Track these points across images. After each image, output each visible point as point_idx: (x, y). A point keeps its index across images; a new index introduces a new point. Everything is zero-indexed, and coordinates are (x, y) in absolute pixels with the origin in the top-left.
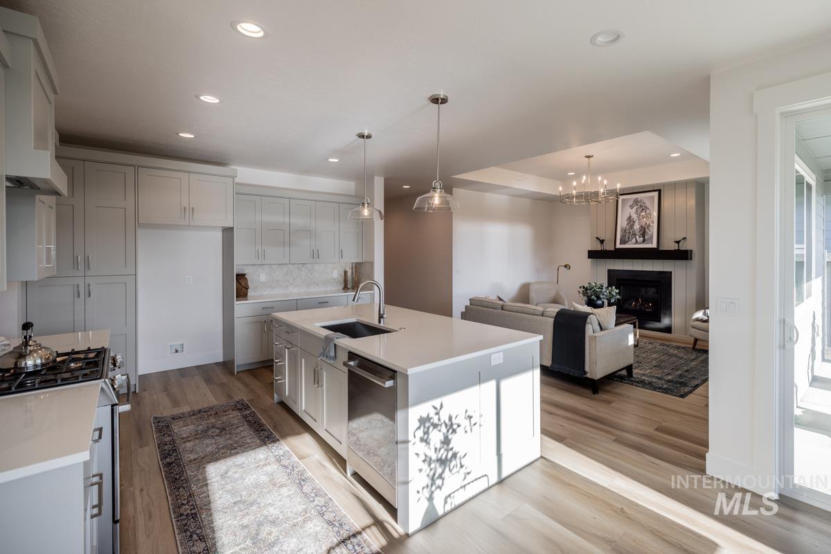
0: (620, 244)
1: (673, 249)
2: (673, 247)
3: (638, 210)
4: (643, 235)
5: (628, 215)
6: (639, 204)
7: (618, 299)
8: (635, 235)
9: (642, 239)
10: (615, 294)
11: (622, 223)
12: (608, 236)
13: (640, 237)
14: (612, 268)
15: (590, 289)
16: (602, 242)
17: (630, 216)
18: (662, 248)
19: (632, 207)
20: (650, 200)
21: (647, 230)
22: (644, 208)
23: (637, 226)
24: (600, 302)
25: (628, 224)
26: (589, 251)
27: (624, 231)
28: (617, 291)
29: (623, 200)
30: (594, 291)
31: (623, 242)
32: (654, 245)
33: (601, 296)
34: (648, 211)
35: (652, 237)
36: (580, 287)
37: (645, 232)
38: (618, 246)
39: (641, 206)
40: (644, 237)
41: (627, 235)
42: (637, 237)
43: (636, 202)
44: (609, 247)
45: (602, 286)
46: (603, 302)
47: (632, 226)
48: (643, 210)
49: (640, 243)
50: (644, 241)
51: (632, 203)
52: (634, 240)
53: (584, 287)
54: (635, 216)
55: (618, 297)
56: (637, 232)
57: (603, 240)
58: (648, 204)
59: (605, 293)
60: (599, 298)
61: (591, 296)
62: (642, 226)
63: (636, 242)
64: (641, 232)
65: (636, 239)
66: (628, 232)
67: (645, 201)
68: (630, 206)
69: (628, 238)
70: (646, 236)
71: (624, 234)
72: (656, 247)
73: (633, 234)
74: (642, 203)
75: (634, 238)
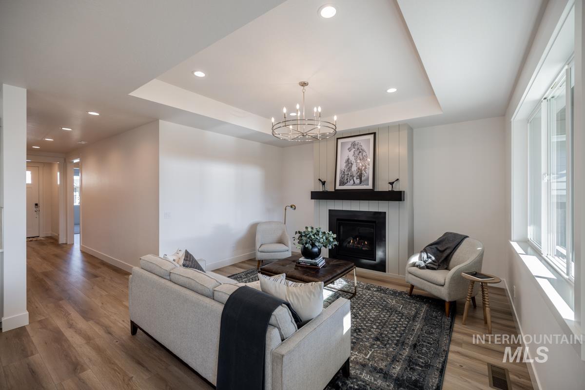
0: (340, 185)
1: (387, 190)
2: (387, 188)
3: (356, 153)
4: (360, 177)
5: (346, 158)
6: (356, 147)
7: (335, 245)
8: (352, 176)
9: (359, 180)
10: (332, 240)
11: (341, 165)
12: (329, 179)
13: (357, 179)
14: (332, 208)
15: (306, 236)
17: (348, 159)
18: (375, 190)
19: (350, 150)
20: (366, 143)
21: (363, 172)
22: (361, 151)
23: (354, 168)
24: (316, 250)
25: (346, 166)
26: (312, 192)
27: (343, 173)
28: (335, 236)
29: (342, 143)
30: (309, 238)
31: (342, 183)
32: (370, 187)
33: (317, 244)
34: (364, 154)
35: (367, 179)
36: (296, 233)
37: (361, 174)
38: (338, 187)
39: (358, 149)
40: (361, 179)
41: (346, 176)
42: (355, 178)
43: (354, 144)
44: (330, 188)
45: (318, 231)
46: (320, 250)
47: (350, 169)
48: (360, 152)
49: (357, 185)
50: (360, 182)
51: (350, 146)
52: (352, 182)
53: (300, 232)
54: (352, 159)
55: (336, 243)
56: (355, 174)
57: (325, 182)
58: (364, 147)
59: (322, 240)
60: (313, 245)
61: (306, 243)
62: (359, 168)
63: (354, 183)
64: (358, 174)
65: (354, 181)
66: (346, 173)
67: (361, 145)
68: (348, 149)
69: (347, 179)
70: (362, 178)
71: (343, 176)
72: (371, 188)
73: (351, 176)
74: (359, 146)
75: (352, 180)
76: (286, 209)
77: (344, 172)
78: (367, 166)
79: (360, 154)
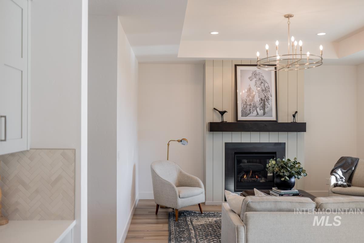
0: (242, 116)
1: (289, 122)
2: (290, 120)
3: (258, 83)
4: (264, 107)
5: (248, 87)
6: (258, 77)
9: (262, 111)
11: (242, 94)
13: (260, 110)
14: (229, 141)
16: (222, 113)
17: (250, 89)
18: (280, 121)
19: (251, 79)
20: (268, 73)
21: (266, 103)
23: (257, 99)
25: (248, 96)
26: (209, 123)
31: (244, 114)
32: (273, 118)
34: (266, 85)
35: (271, 110)
37: (264, 104)
38: (240, 118)
39: (260, 79)
40: (264, 109)
41: (248, 106)
42: (258, 109)
43: (255, 74)
44: (229, 118)
47: (252, 99)
48: (262, 83)
49: (261, 116)
50: (264, 114)
51: (251, 75)
52: (255, 113)
54: (254, 89)
56: (258, 105)
57: (225, 112)
58: (266, 78)
62: (262, 99)
63: (258, 114)
64: (261, 105)
65: (257, 111)
66: (248, 104)
67: (263, 75)
68: (249, 78)
69: (250, 110)
70: (266, 109)
71: (245, 106)
72: (275, 119)
73: (254, 106)
74: (260, 76)
75: (255, 111)
76: (168, 145)
77: (246, 103)
78: (270, 98)
79: (262, 84)
